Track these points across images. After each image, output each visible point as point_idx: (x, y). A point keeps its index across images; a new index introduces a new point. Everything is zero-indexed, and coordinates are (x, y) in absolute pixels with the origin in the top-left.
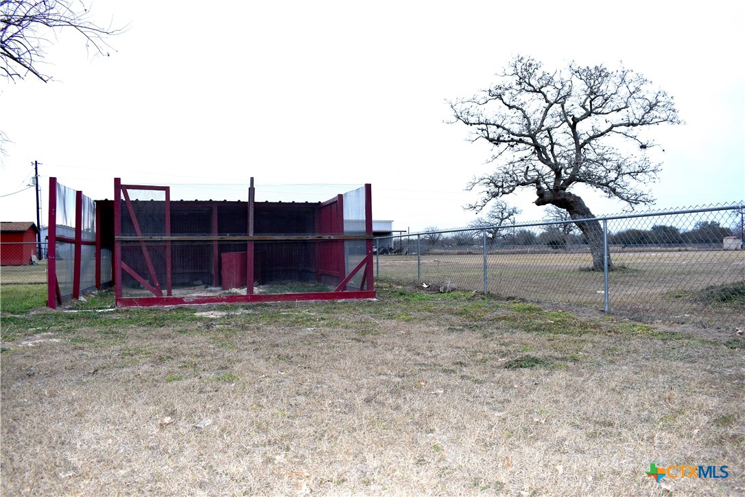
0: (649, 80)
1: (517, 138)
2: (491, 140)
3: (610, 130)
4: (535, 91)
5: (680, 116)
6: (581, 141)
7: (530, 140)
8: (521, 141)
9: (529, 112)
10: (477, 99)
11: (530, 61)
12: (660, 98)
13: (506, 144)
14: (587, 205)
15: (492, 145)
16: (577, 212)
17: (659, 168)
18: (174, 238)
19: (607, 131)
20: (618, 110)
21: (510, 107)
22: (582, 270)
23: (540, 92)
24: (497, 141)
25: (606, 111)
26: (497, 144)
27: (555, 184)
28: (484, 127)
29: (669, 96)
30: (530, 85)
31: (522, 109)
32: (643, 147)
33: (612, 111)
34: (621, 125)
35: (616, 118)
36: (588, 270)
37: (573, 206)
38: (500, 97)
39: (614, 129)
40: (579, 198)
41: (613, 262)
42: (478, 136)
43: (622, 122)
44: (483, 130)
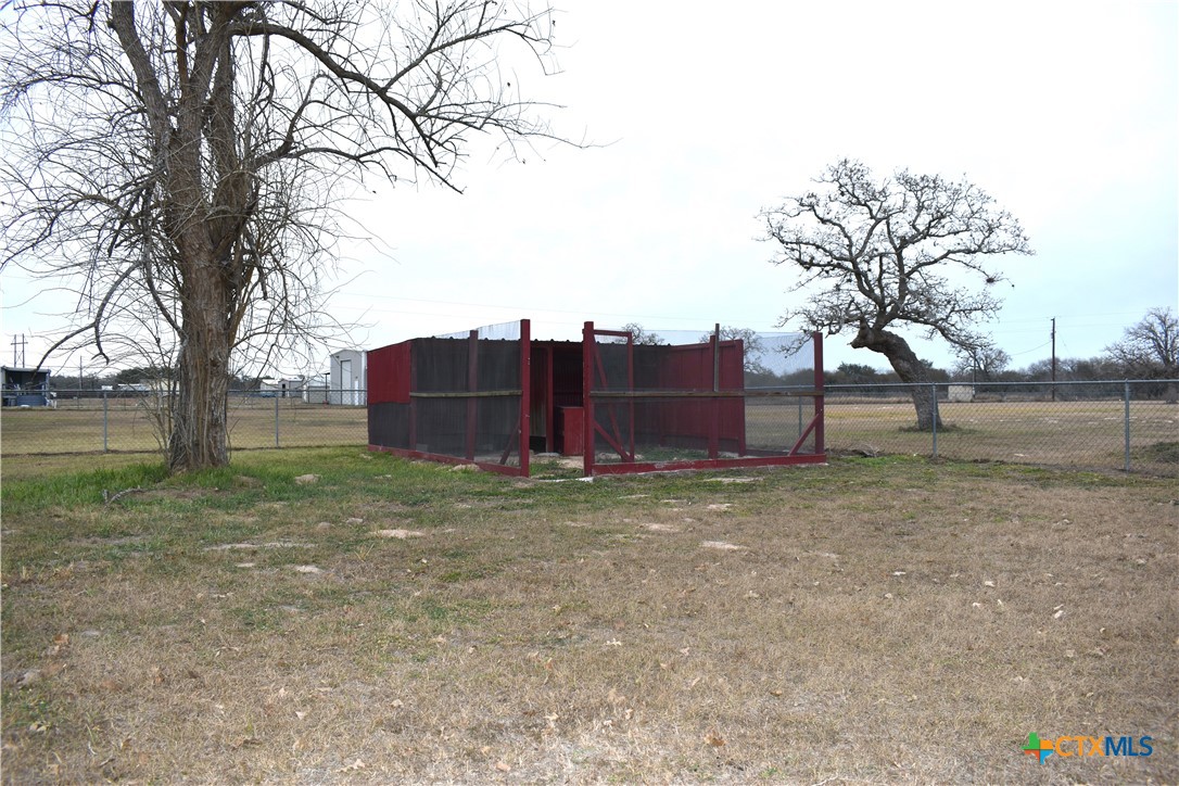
0: (993, 198)
1: (835, 262)
2: (802, 263)
3: (945, 256)
4: (859, 203)
5: (1031, 245)
6: (907, 270)
7: (849, 265)
8: (839, 266)
9: (849, 229)
10: (787, 209)
11: (858, 167)
12: (1003, 221)
13: (819, 269)
14: (913, 349)
15: (800, 269)
16: (901, 358)
17: (998, 305)
18: (638, 393)
19: (942, 258)
20: (956, 233)
21: (824, 221)
22: (901, 430)
23: (865, 205)
24: (808, 265)
25: (941, 232)
26: (808, 268)
27: (877, 321)
28: (795, 246)
29: (1014, 217)
30: (853, 195)
31: (840, 226)
32: (990, 281)
33: (949, 233)
34: (959, 251)
35: (950, 242)
36: (909, 430)
37: (895, 349)
38: (812, 207)
39: (950, 256)
40: (902, 339)
41: (943, 419)
42: (787, 257)
43: (959, 248)
44: (793, 250)
